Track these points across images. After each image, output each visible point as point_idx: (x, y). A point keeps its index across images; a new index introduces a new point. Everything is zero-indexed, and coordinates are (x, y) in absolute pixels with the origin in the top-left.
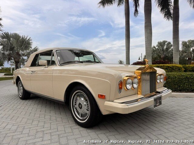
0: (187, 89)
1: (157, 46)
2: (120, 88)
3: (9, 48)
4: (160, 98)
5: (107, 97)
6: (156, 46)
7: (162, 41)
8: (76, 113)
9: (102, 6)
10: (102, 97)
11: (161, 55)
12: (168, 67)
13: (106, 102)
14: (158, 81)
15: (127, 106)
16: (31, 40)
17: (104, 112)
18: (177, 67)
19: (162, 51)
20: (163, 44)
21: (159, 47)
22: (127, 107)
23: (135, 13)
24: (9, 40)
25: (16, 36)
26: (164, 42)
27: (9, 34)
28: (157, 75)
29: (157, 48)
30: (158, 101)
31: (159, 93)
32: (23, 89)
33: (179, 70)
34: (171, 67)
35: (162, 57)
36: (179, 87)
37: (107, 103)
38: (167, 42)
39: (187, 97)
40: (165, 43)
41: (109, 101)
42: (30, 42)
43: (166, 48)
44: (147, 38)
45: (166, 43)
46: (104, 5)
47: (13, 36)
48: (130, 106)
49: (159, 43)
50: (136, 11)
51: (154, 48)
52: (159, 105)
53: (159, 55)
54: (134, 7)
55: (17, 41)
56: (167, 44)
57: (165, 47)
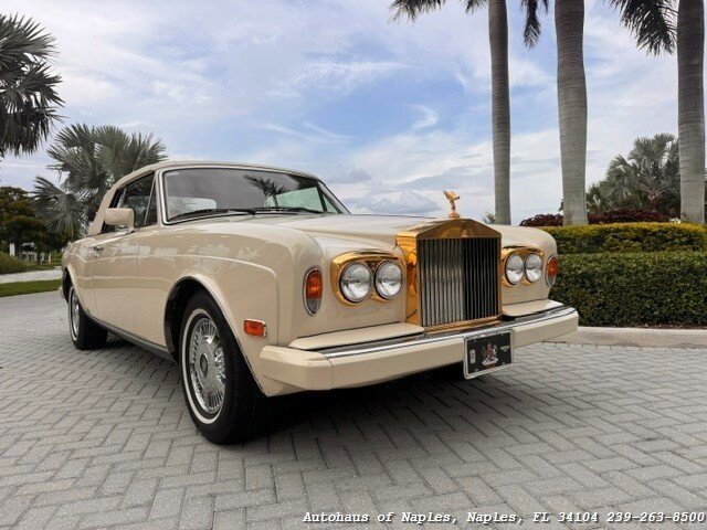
0: (692, 315)
1: (633, 156)
3: (87, 179)
4: (505, 339)
5: (271, 330)
6: (630, 159)
7: (651, 137)
9: (405, 15)
10: (254, 329)
11: (647, 189)
12: (645, 231)
16: (163, 149)
18: (680, 231)
19: (654, 174)
20: (654, 148)
21: (639, 161)
22: (326, 363)
23: (527, 30)
24: (90, 150)
25: (112, 138)
26: (662, 140)
27: (90, 129)
28: (504, 253)
29: (630, 162)
30: (501, 347)
31: (507, 319)
34: (654, 234)
35: (651, 198)
38: (671, 139)
40: (664, 145)
41: (277, 345)
42: (160, 154)
43: (669, 164)
45: (669, 144)
46: (413, 12)
47: (102, 135)
48: (335, 362)
49: (638, 143)
50: (532, 22)
51: (621, 166)
52: (498, 364)
53: (640, 192)
54: (525, 8)
55: (116, 154)
56: (673, 146)
57: (665, 160)
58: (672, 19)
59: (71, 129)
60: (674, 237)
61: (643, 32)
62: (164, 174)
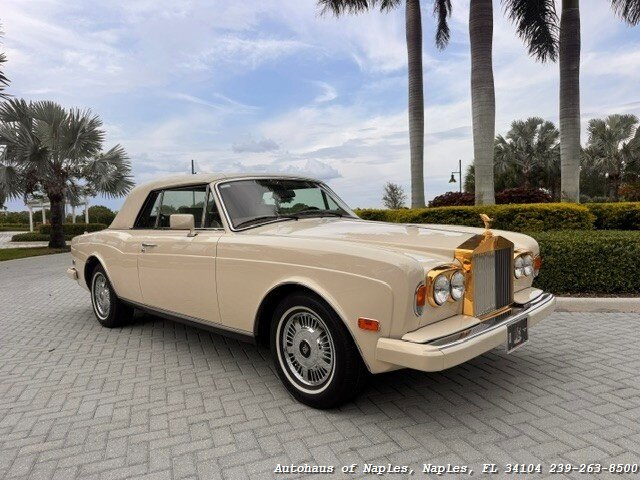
1: (510, 135)
2: (420, 304)
3: (28, 153)
4: (524, 322)
5: (384, 326)
6: (508, 138)
7: (525, 120)
8: (292, 368)
9: (330, 12)
10: (368, 325)
11: (521, 163)
12: (546, 212)
13: (381, 340)
14: (518, 273)
15: (440, 349)
16: (100, 124)
17: (375, 366)
18: (572, 212)
19: (527, 151)
20: (528, 129)
21: (515, 140)
22: (439, 353)
23: (439, 34)
24: (27, 124)
25: (50, 113)
26: (533, 123)
27: (28, 105)
28: (515, 255)
29: (508, 141)
30: (520, 330)
31: (521, 306)
32: (112, 293)
33: (579, 220)
34: (553, 214)
35: (525, 172)
36: (579, 278)
37: (384, 343)
38: (541, 122)
39: (601, 310)
40: (535, 127)
41: (389, 337)
43: (539, 143)
44: (481, 121)
45: (539, 126)
46: (337, 8)
48: (446, 351)
49: (515, 126)
50: (443, 27)
51: (500, 144)
52: (522, 342)
53: (515, 165)
54: (437, 15)
56: (542, 128)
57: (536, 140)
58: (556, 34)
59: (9, 103)
60: (568, 216)
61: (533, 43)
62: (219, 185)
